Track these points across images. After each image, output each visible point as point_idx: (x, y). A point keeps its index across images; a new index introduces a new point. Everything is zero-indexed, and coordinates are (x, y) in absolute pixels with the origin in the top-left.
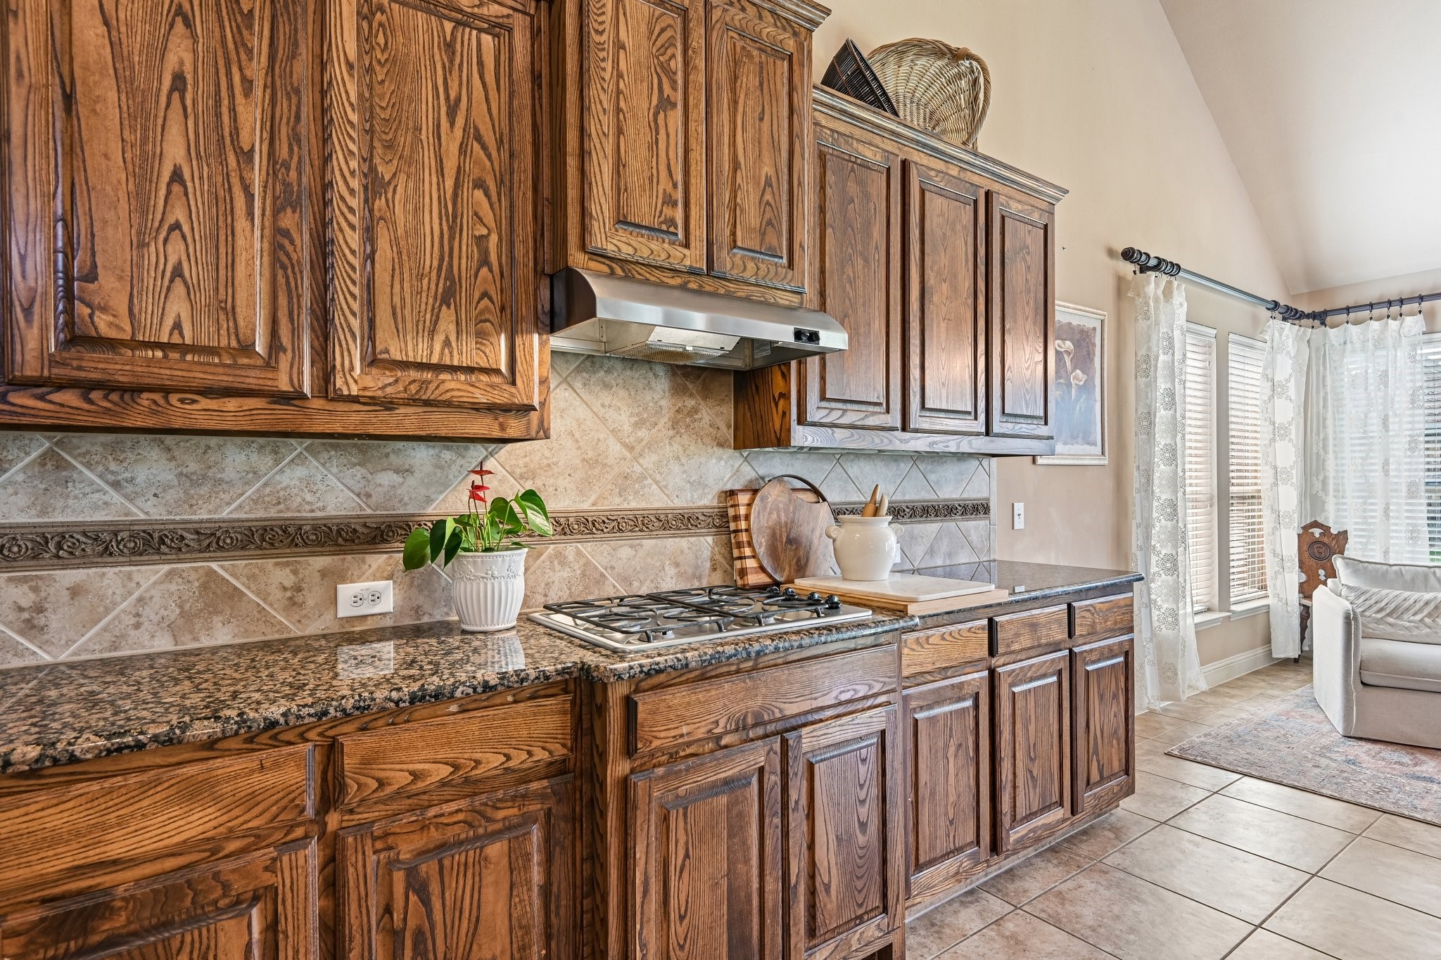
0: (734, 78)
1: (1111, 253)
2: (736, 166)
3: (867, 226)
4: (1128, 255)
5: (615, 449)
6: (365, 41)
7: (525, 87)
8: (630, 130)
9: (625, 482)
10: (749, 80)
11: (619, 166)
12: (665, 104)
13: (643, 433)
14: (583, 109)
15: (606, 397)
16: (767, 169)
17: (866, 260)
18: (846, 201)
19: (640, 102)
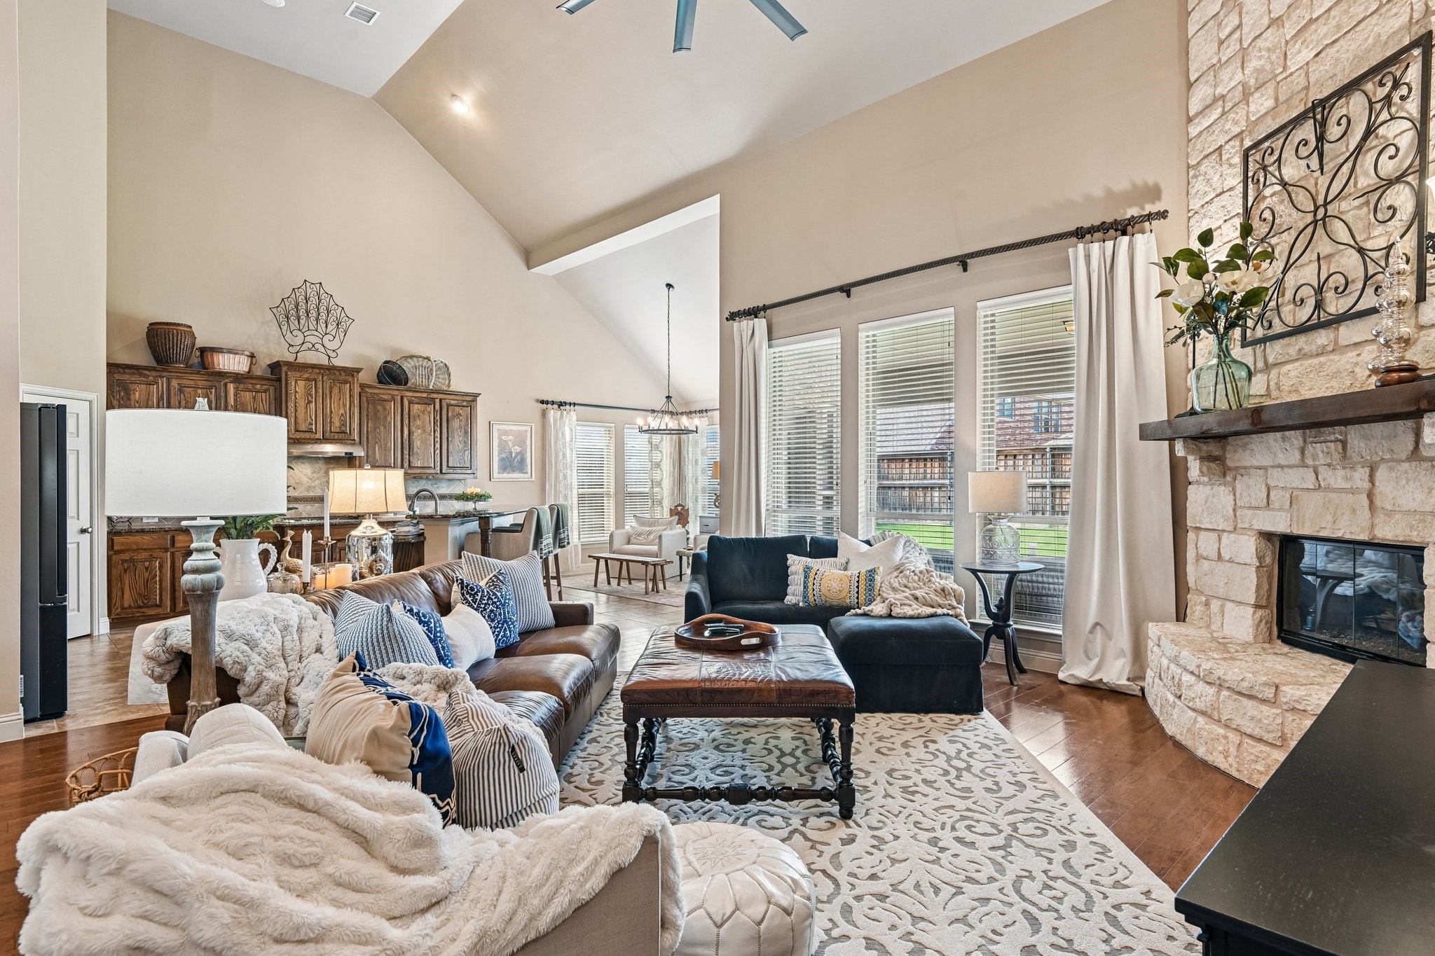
0: (331, 392)
1: (537, 401)
2: (331, 412)
3: (385, 418)
4: (542, 402)
5: (305, 480)
6: (236, 401)
7: (273, 402)
8: (299, 410)
9: (309, 489)
10: (336, 391)
11: (296, 418)
12: (310, 402)
13: (315, 475)
14: (287, 407)
15: (303, 466)
16: (342, 411)
17: (385, 427)
18: (376, 412)
19: (302, 403)
